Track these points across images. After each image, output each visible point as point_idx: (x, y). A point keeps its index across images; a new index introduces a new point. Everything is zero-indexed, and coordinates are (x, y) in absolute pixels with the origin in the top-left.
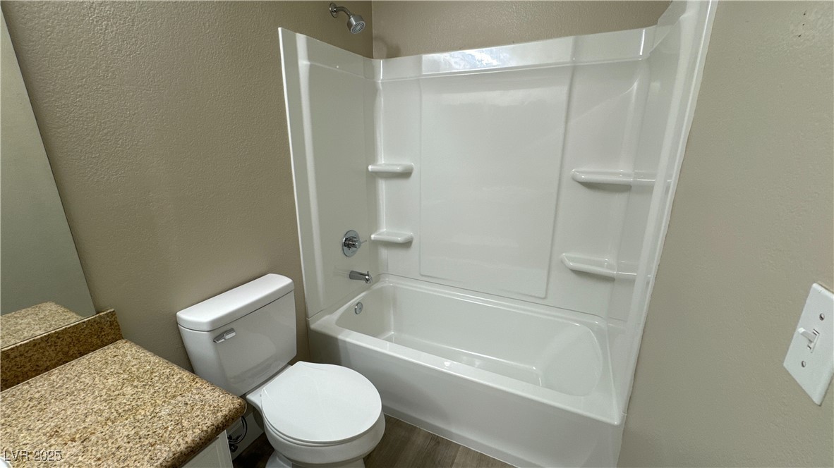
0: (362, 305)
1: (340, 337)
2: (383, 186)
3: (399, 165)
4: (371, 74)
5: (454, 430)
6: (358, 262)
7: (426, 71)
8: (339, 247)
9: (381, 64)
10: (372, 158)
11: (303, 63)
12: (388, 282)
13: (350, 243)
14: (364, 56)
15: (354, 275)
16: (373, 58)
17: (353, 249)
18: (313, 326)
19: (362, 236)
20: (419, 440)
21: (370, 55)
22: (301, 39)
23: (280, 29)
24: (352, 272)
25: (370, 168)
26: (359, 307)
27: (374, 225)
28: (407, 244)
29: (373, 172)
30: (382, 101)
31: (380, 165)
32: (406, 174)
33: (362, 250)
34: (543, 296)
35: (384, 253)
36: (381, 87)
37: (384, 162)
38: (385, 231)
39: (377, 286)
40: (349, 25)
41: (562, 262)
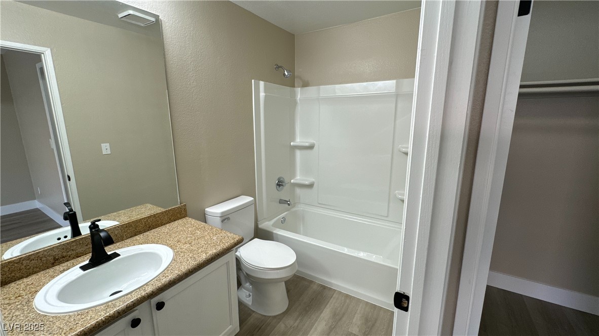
0: (285, 219)
1: (274, 232)
2: (298, 153)
3: (307, 142)
4: (294, 95)
5: (333, 281)
6: (284, 194)
7: (322, 95)
8: (274, 186)
9: (298, 90)
10: (293, 138)
11: (262, 94)
12: (300, 208)
13: (280, 184)
14: (290, 87)
15: (282, 202)
16: (294, 87)
17: (281, 187)
18: (260, 226)
19: (286, 180)
20: (315, 287)
21: (293, 86)
22: (262, 83)
23: (253, 81)
24: (280, 200)
25: (292, 144)
26: (284, 220)
27: (293, 175)
28: (311, 186)
29: (293, 146)
30: (299, 108)
31: (297, 142)
32: (311, 147)
33: (286, 188)
34: (386, 215)
35: (298, 191)
36: (298, 101)
37: (299, 141)
38: (299, 178)
39: (294, 209)
40: (284, 74)
41: (395, 195)
